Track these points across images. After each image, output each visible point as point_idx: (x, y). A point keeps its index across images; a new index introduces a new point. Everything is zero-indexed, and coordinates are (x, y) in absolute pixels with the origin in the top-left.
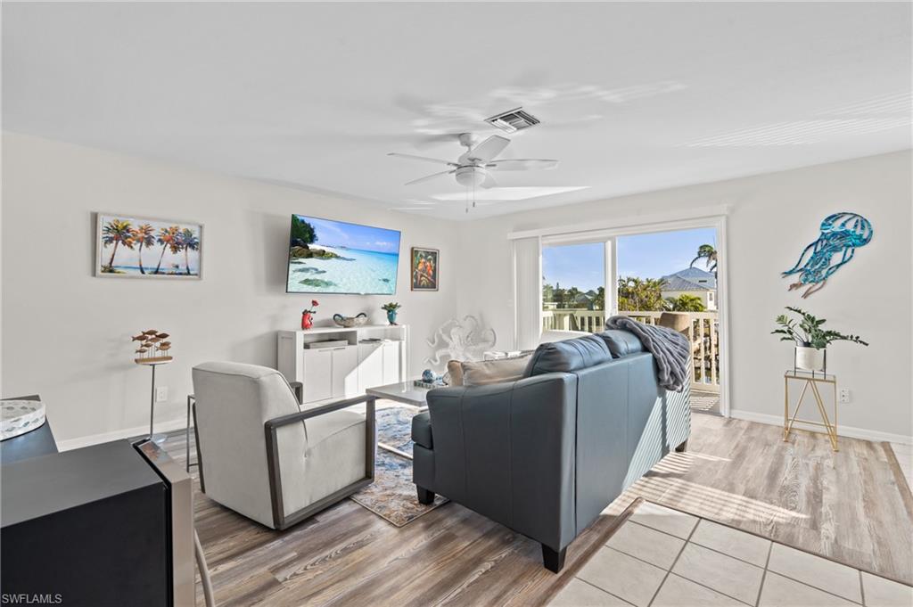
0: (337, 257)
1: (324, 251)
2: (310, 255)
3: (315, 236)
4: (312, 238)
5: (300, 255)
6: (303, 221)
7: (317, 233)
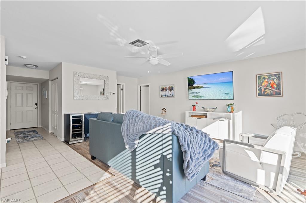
0: (203, 87)
1: (198, 86)
2: (194, 88)
3: (195, 82)
4: (194, 83)
5: (191, 88)
6: (190, 78)
7: (195, 81)
